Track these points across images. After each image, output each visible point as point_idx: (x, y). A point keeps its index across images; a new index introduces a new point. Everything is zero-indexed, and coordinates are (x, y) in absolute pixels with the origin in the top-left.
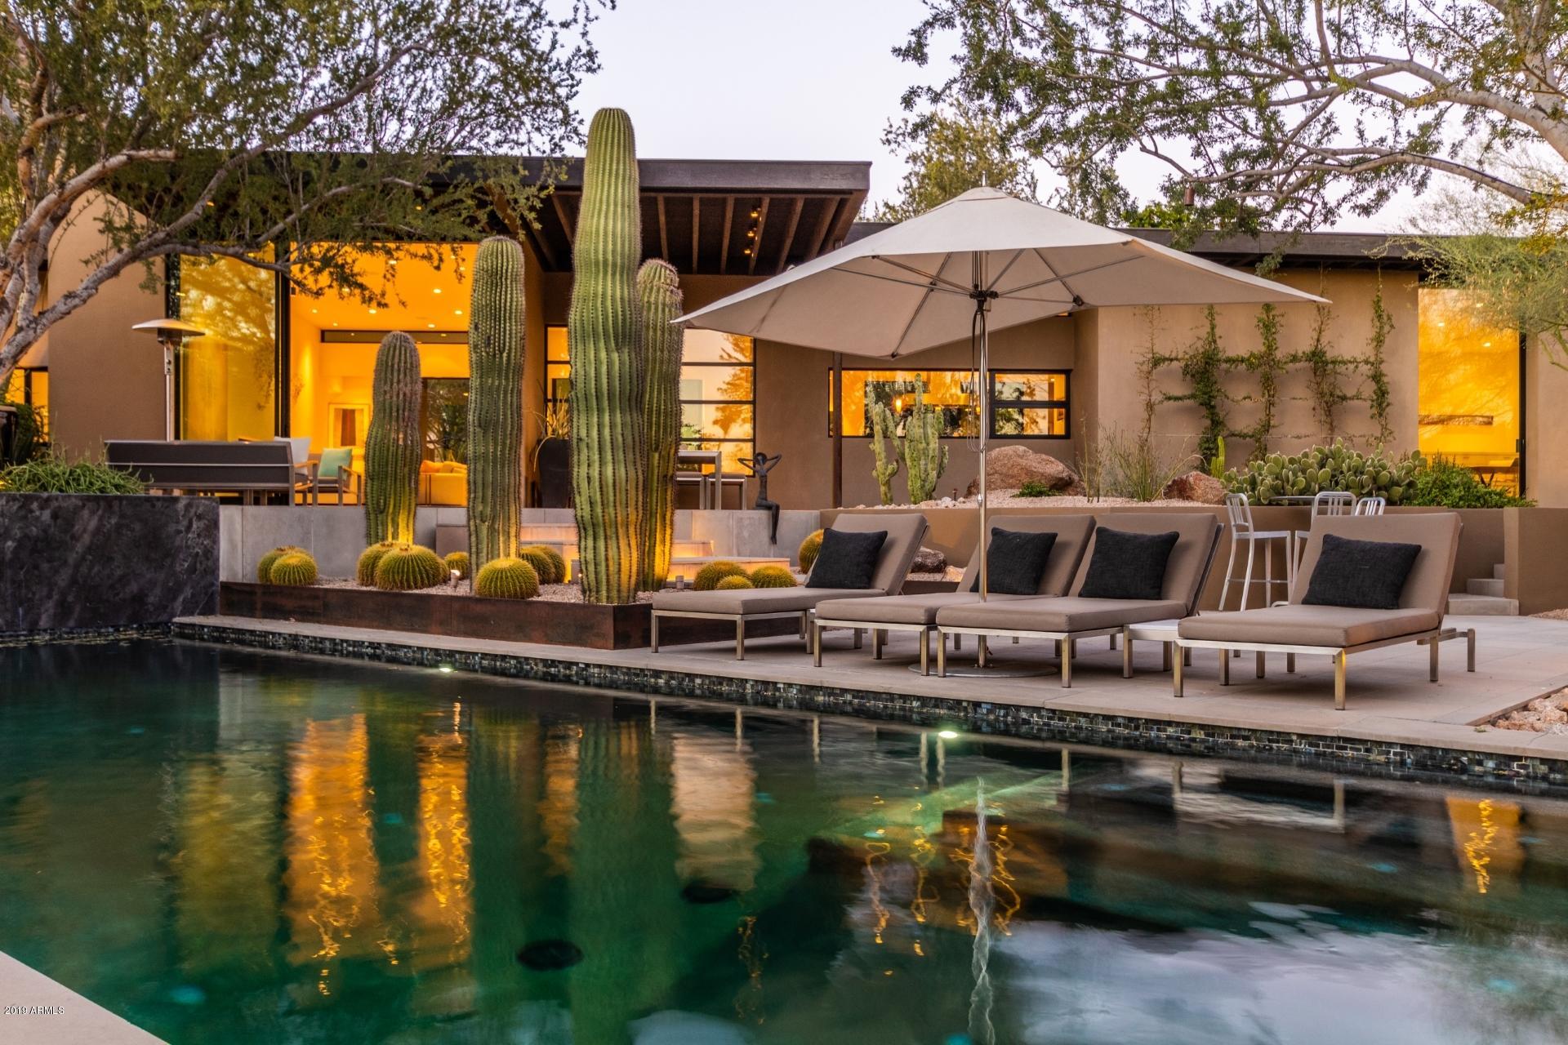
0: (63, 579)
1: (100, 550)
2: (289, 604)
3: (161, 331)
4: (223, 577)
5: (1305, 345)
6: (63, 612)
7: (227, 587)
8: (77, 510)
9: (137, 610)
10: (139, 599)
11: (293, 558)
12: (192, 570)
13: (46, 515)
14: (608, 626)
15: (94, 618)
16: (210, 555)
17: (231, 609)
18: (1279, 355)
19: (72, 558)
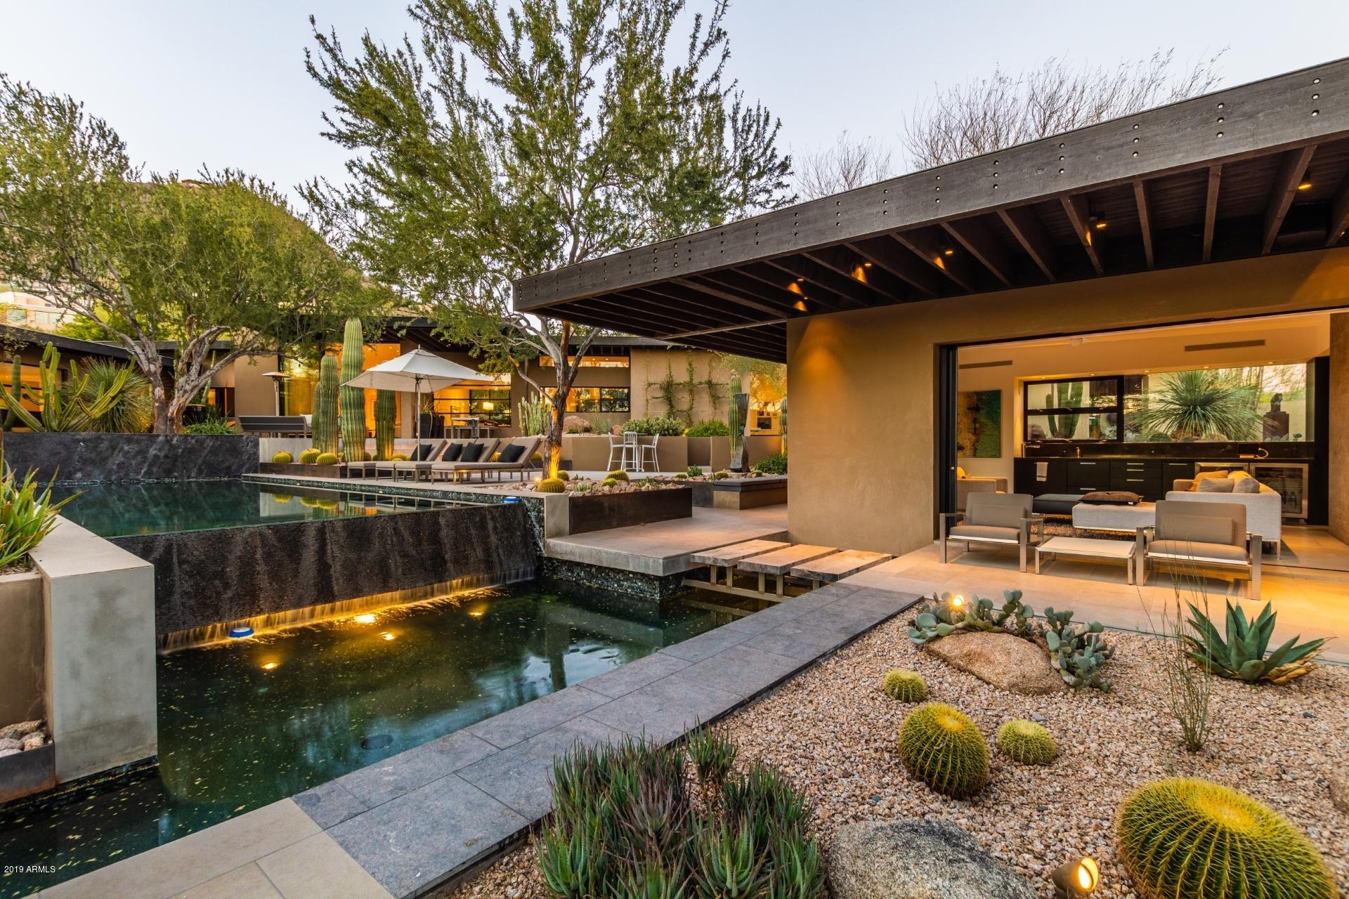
0: (200, 461)
1: (214, 451)
2: (275, 469)
3: (273, 376)
4: (261, 461)
5: (705, 379)
6: (200, 472)
7: (262, 464)
8: (205, 440)
9: (228, 472)
10: (229, 468)
11: (282, 455)
12: (249, 458)
13: (193, 441)
14: (339, 472)
15: (211, 474)
16: (256, 454)
17: (263, 472)
18: (695, 382)
19: (203, 454)
